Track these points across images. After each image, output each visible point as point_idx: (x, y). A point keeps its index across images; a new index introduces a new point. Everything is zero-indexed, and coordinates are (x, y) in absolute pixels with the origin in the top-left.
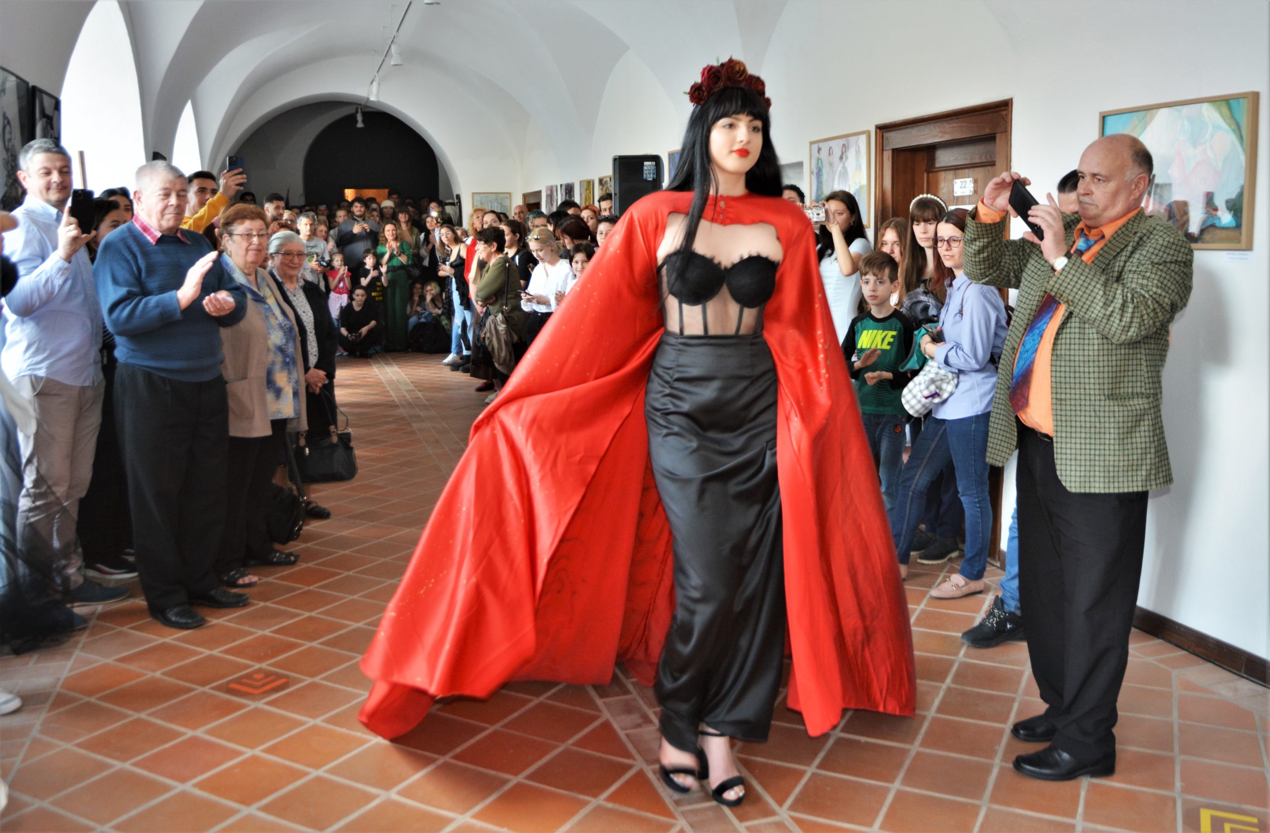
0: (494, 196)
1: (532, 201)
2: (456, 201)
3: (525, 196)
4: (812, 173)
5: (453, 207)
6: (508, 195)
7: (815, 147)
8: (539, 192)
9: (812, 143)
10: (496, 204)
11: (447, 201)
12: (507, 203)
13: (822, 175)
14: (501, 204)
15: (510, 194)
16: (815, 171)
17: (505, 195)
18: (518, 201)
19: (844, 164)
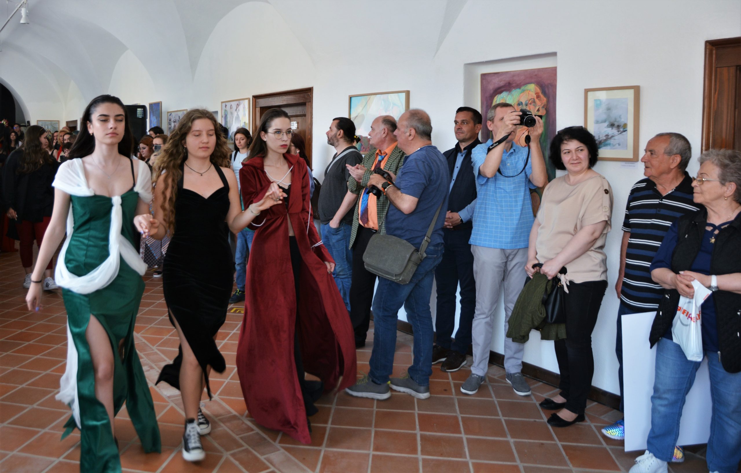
0: (50, 122)
1: (71, 125)
2: (27, 124)
3: (68, 123)
4: (222, 117)
5: (25, 128)
6: (58, 122)
7: (224, 104)
8: (76, 121)
9: (222, 102)
10: (50, 127)
11: (22, 124)
12: (57, 126)
13: (227, 118)
14: (53, 126)
15: (59, 121)
16: (224, 116)
17: (56, 122)
18: (63, 125)
19: (238, 113)
